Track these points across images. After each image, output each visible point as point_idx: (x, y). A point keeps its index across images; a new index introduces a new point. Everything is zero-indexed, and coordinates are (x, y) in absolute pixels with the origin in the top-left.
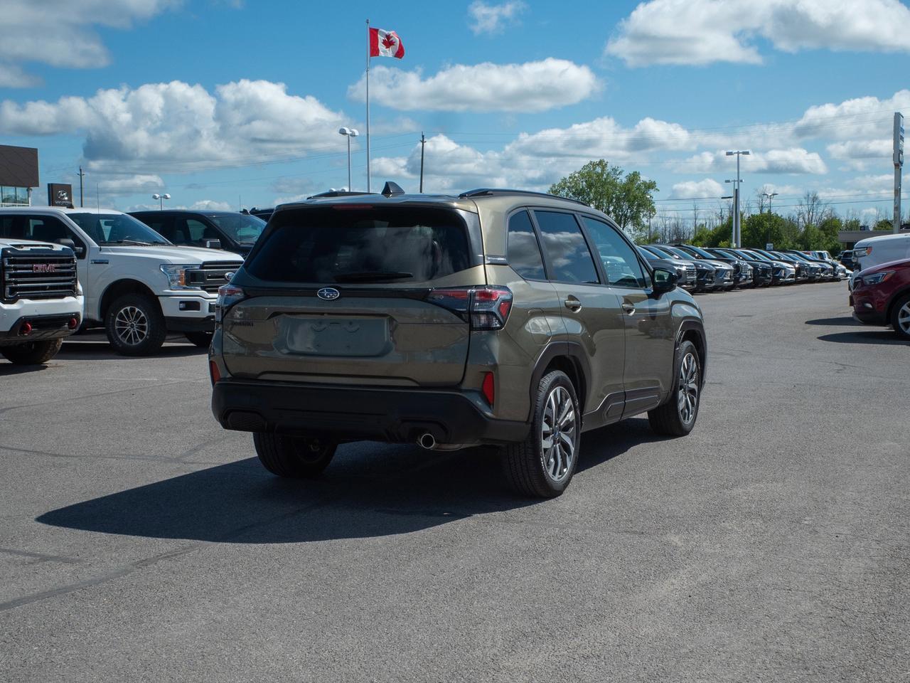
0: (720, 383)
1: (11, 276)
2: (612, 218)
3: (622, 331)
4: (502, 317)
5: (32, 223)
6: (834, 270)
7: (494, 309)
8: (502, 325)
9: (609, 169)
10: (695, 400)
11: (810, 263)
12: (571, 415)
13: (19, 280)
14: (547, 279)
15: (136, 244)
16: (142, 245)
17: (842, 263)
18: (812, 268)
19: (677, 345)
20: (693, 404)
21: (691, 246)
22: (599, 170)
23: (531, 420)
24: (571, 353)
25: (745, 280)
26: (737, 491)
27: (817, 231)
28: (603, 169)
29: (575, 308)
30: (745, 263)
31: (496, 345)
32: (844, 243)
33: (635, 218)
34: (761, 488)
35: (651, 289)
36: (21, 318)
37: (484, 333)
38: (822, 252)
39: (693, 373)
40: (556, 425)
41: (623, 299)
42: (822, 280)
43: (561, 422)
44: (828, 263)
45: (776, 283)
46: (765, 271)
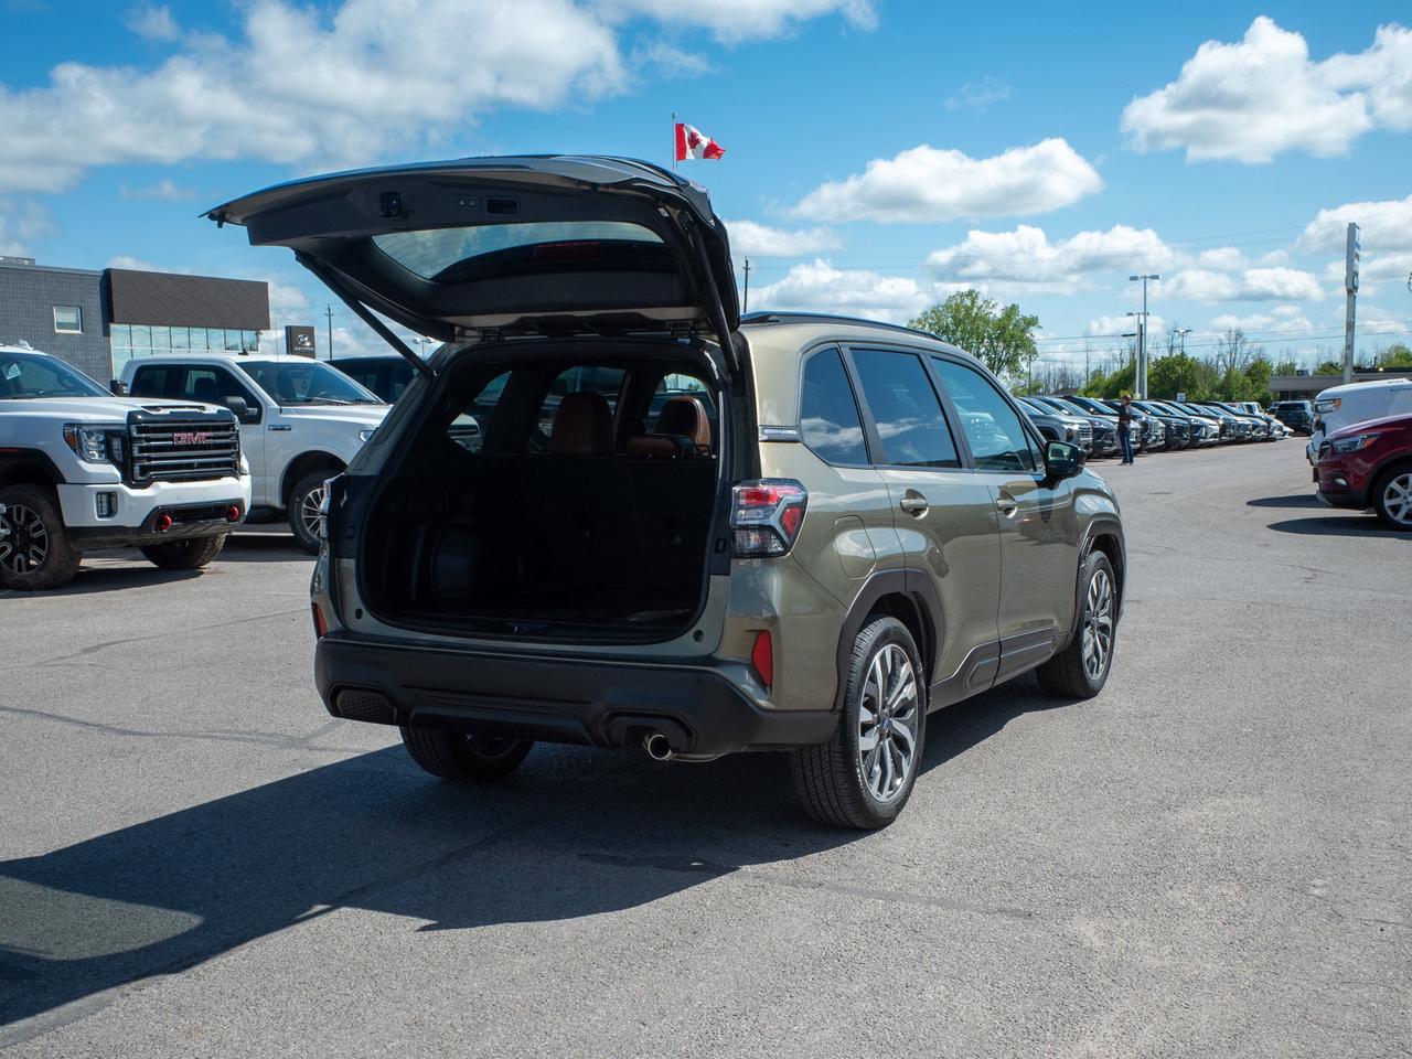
0: (1138, 601)
1: (142, 450)
2: (983, 362)
3: (995, 537)
4: (788, 535)
5: (194, 375)
6: (1269, 427)
7: (773, 521)
8: (787, 547)
9: (979, 302)
10: (1108, 641)
11: (1238, 419)
12: (910, 691)
13: (153, 455)
14: (870, 463)
15: (330, 403)
16: (338, 404)
17: (1278, 418)
18: (1240, 425)
19: (1081, 559)
20: (1104, 647)
21: (1084, 398)
22: (968, 302)
23: (840, 707)
24: (909, 588)
25: (1155, 441)
26: (1187, 815)
27: (1241, 376)
28: (973, 303)
29: (917, 511)
30: (1155, 419)
31: (776, 584)
32: (1275, 392)
33: (1011, 362)
34: (1226, 809)
35: (1042, 473)
36: (157, 507)
37: (757, 562)
38: (1251, 403)
39: (1105, 600)
40: (883, 708)
41: (999, 491)
42: (1253, 440)
43: (892, 704)
44: (1260, 418)
45: (1194, 444)
46: (1180, 429)
